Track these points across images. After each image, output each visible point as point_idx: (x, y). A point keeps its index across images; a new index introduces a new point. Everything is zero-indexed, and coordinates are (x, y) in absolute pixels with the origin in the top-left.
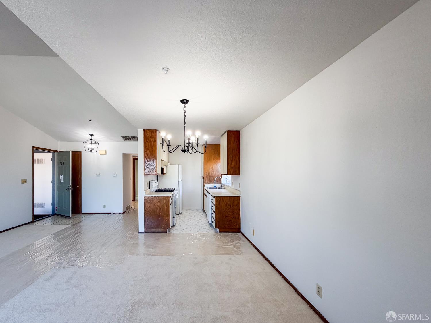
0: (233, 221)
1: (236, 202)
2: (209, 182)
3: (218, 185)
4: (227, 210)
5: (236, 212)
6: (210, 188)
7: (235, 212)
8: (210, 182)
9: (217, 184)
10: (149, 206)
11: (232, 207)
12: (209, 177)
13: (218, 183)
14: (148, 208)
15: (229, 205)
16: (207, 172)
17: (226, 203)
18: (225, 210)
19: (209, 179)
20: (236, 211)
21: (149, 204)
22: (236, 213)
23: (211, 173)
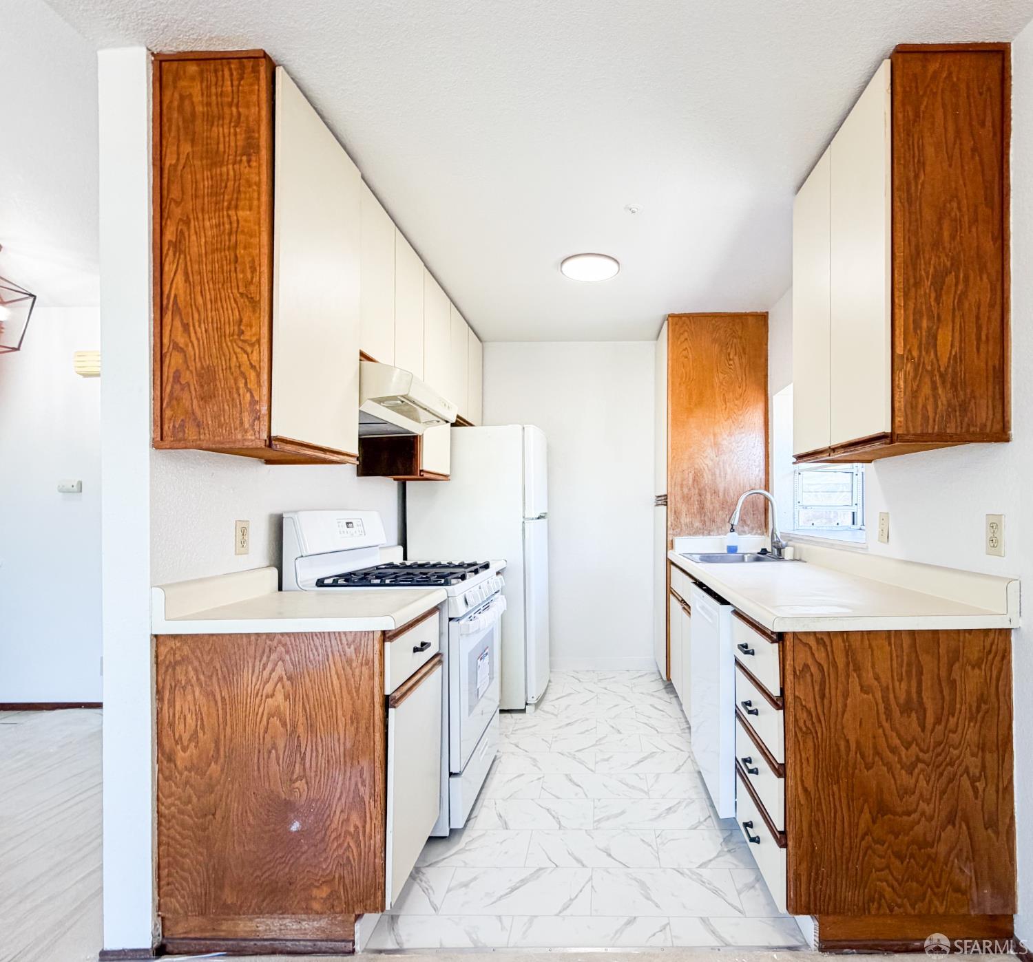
0: (942, 849)
1: (972, 681)
2: (697, 524)
3: (752, 542)
4: (893, 750)
5: (975, 771)
6: (707, 558)
7: (967, 770)
8: (704, 523)
9: (744, 532)
10: (199, 716)
11: (938, 721)
12: (696, 498)
13: (746, 528)
14: (194, 736)
15: (906, 709)
16: (685, 467)
17: (885, 690)
18: (877, 753)
19: (696, 506)
20: (973, 763)
21: (202, 700)
22: (973, 781)
23: (707, 478)
